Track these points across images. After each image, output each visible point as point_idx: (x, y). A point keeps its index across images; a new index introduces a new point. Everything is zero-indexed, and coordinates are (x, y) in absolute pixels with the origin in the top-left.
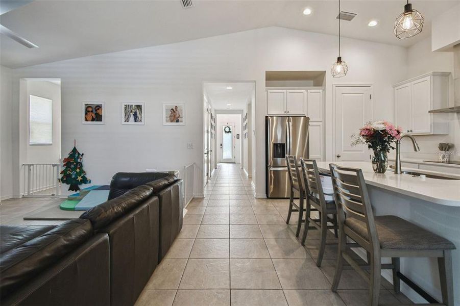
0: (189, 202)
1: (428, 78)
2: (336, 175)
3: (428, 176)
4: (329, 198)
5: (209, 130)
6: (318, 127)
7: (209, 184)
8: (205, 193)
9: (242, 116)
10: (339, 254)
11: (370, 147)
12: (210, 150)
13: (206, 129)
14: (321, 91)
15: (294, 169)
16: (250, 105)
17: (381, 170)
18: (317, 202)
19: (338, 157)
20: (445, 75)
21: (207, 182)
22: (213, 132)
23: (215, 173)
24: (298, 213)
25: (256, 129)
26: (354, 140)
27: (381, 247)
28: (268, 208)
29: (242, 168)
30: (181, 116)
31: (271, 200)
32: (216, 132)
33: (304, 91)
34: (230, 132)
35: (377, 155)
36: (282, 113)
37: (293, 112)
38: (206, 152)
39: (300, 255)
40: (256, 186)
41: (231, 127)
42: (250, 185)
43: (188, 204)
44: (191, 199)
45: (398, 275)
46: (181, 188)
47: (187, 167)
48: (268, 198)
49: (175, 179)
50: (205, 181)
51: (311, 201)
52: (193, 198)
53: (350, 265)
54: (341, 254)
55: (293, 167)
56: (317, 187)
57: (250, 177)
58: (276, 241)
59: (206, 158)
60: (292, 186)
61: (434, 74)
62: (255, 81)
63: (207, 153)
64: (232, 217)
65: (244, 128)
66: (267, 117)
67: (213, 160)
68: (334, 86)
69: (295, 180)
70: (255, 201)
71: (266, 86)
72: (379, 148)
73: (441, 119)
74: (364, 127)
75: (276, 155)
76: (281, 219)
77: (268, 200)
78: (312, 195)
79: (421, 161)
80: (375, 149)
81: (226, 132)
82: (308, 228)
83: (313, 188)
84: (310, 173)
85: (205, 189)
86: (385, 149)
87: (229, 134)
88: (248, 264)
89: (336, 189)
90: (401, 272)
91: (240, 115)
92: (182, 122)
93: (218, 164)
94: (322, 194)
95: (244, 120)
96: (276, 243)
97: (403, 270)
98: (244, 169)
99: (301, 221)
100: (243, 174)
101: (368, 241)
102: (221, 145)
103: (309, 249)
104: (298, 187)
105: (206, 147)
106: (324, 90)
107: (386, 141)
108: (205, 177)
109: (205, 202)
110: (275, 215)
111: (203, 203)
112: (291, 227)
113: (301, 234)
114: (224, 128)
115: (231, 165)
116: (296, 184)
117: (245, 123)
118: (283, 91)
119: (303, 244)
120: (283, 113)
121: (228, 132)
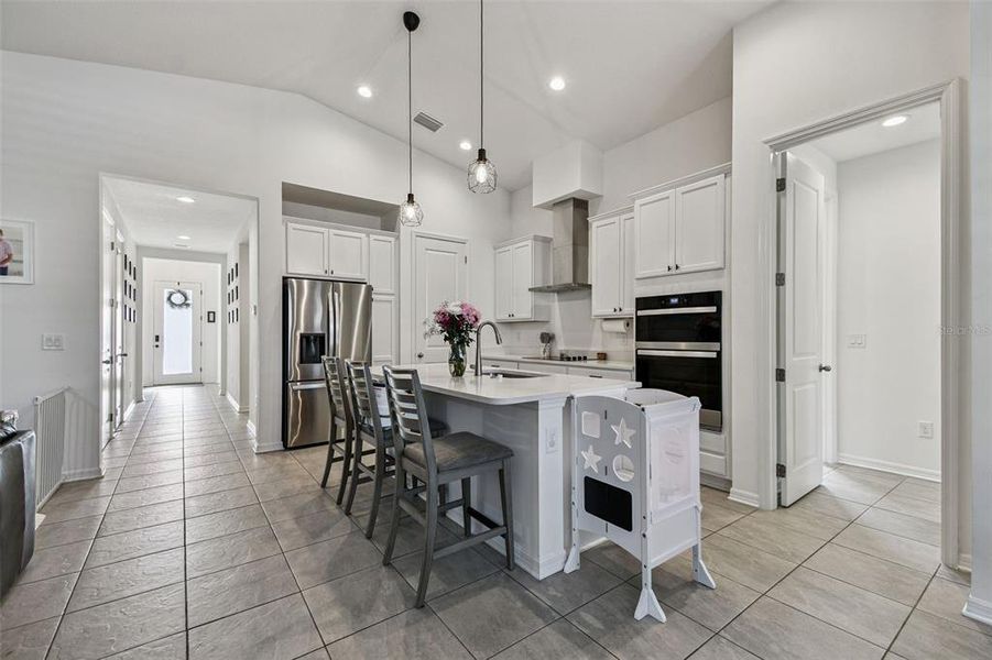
0: (46, 497)
1: (529, 242)
2: (392, 383)
3: (505, 375)
4: (386, 423)
5: (119, 299)
6: (388, 305)
7: (118, 443)
8: (104, 466)
9: (224, 268)
10: (394, 502)
11: (446, 339)
12: (119, 351)
13: (106, 295)
14: (392, 239)
15: (338, 382)
16: (244, 246)
17: (458, 372)
18: (371, 431)
19: (420, 356)
20: (547, 241)
21: (111, 439)
22: (131, 304)
23: (137, 415)
24: (342, 462)
25: (259, 303)
26: (427, 329)
27: (438, 472)
28: (286, 468)
29: (223, 395)
30: (14, 257)
31: (293, 452)
32: (140, 306)
33: (363, 235)
34: (188, 305)
35: (455, 351)
36: (318, 272)
37: (340, 273)
38: (106, 356)
39: (341, 531)
40: (259, 429)
41: (190, 293)
42: (244, 429)
43: (44, 501)
44: (56, 487)
45: (470, 512)
46: (29, 453)
47: (41, 399)
48: (286, 448)
49: (10, 430)
50: (104, 437)
51: (362, 433)
52: (62, 485)
53: (409, 516)
54: (397, 503)
55: (334, 377)
56: (370, 407)
57: (245, 413)
58: (297, 522)
59: (106, 376)
60: (334, 414)
61: (536, 238)
62: (257, 199)
63: (111, 361)
64: (191, 503)
65: (230, 298)
66: (285, 279)
67: (131, 378)
68: (414, 235)
69: (339, 401)
70: (256, 459)
71: (284, 213)
72: (456, 340)
73: (543, 300)
74: (438, 310)
75: (306, 358)
76: (311, 482)
77: (288, 453)
78: (363, 423)
79: (519, 358)
80: (451, 342)
81: (173, 304)
82: (357, 482)
83: (366, 409)
84: (361, 385)
85: (104, 455)
86: (463, 342)
87: (184, 309)
88: (230, 577)
89: (391, 404)
90: (472, 506)
91: (219, 266)
92: (20, 274)
93: (145, 391)
94: (377, 417)
95: (230, 279)
96: (295, 526)
97: (474, 505)
98: (229, 397)
99: (346, 473)
100: (227, 408)
101: (423, 466)
102: (157, 338)
103: (356, 517)
104: (343, 414)
105: (106, 345)
106: (398, 238)
107: (463, 331)
108: (105, 427)
109: (105, 487)
110: (300, 477)
111: (98, 490)
112: (330, 492)
113: (345, 499)
114: (166, 296)
115: (189, 390)
116: (341, 408)
117: (233, 286)
118: (323, 229)
119: (348, 513)
120: (323, 273)
121: (180, 306)
